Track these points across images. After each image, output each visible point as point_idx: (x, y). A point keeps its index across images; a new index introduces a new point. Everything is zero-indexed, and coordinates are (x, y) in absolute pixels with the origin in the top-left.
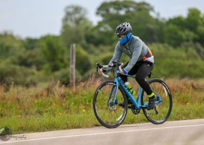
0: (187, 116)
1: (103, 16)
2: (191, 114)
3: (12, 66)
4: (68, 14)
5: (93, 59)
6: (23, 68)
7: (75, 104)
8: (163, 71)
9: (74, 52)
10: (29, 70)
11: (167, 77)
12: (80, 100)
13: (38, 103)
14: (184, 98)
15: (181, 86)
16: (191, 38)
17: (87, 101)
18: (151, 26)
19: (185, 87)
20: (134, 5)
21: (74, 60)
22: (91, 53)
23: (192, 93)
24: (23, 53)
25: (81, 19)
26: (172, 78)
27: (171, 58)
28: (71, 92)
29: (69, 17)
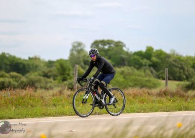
0: (144, 111)
2: (147, 110)
3: (39, 77)
4: (74, 46)
6: (45, 78)
10: (49, 80)
13: (54, 99)
14: (142, 100)
15: (141, 92)
16: (147, 64)
18: (124, 56)
20: (114, 43)
21: (77, 75)
23: (148, 97)
24: (46, 70)
25: (82, 50)
26: (135, 87)
27: (135, 75)
29: (74, 49)
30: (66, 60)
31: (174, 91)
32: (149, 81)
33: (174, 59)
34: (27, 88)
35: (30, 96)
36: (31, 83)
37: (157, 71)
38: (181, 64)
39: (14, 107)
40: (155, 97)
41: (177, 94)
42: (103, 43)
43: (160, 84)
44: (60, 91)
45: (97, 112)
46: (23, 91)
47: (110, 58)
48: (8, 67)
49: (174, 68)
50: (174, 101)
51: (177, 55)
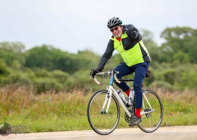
1: (166, 38)
22: (156, 68)
34: (74, 91)
35: (79, 102)
36: (80, 85)
39: (56, 117)
45: (166, 123)
46: (68, 96)
47: (186, 51)
48: (51, 64)
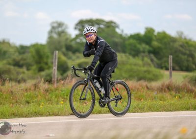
0: (142, 110)
1: (80, 30)
2: (145, 108)
3: (8, 66)
4: (53, 28)
5: (70, 64)
6: (16, 68)
7: (56, 97)
8: (124, 75)
9: (57, 57)
10: (21, 70)
11: (127, 79)
12: (60, 94)
13: (27, 95)
14: (140, 96)
15: (138, 86)
16: (146, 50)
17: (65, 95)
18: (117, 40)
19: (141, 88)
20: (104, 23)
21: (57, 63)
22: (70, 58)
23: (146, 92)
24: (17, 56)
25: (63, 32)
26: (131, 80)
27: (131, 64)
28: (52, 88)
29: (53, 30)
30: (44, 45)
31: (181, 85)
32: (148, 72)
33: (181, 43)
37: (159, 59)
38: (190, 51)
40: (156, 92)
41: (184, 89)
42: (90, 23)
43: (162, 76)
44: (35, 85)
49: (180, 55)
50: (180, 98)
51: (185, 39)
